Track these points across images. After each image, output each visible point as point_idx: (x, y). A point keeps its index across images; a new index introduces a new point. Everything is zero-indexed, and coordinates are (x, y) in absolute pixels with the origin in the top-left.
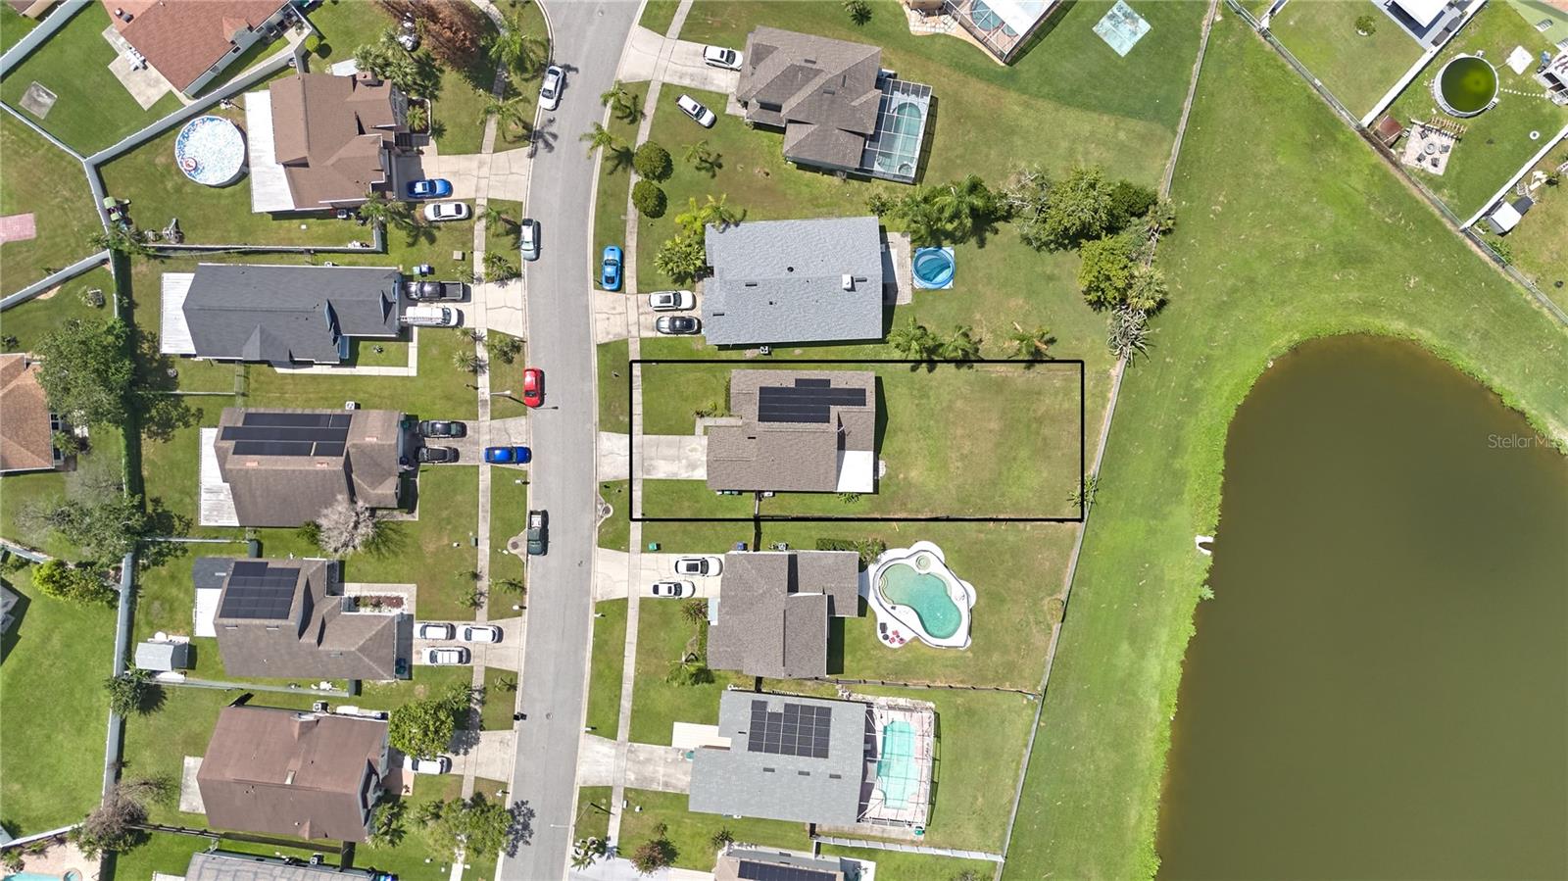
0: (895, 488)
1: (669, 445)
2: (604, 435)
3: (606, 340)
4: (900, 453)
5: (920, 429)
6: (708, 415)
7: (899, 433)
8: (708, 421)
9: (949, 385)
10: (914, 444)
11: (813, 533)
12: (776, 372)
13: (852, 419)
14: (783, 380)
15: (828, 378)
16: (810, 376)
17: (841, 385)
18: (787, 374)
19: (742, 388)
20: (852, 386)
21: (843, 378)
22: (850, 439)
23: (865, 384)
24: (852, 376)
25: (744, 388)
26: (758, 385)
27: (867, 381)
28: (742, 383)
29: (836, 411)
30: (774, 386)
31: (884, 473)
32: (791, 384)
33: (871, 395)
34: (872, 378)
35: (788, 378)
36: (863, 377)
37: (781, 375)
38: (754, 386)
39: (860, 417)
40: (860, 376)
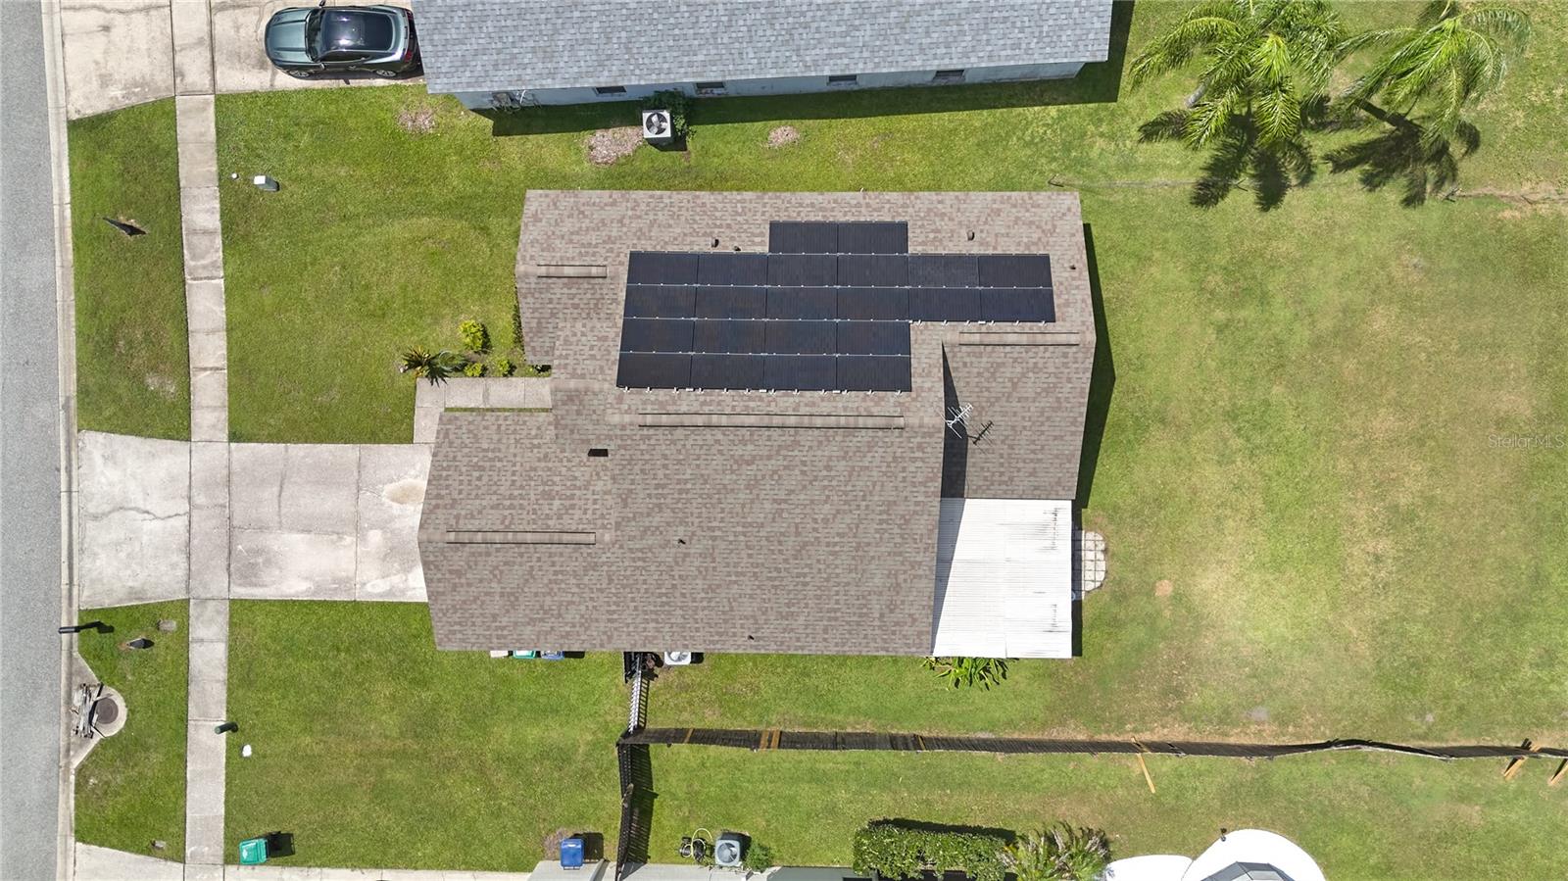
0: (1141, 633)
1: (325, 479)
2: (95, 443)
3: (100, 106)
4: (1159, 503)
5: (1232, 416)
6: (459, 369)
7: (1155, 431)
8: (462, 392)
9: (1342, 251)
10: (1210, 471)
11: (842, 795)
12: (698, 197)
13: (998, 375)
14: (721, 226)
15: (897, 220)
16: (828, 214)
17: (951, 244)
18: (739, 205)
19: (561, 258)
20: (995, 248)
21: (956, 219)
22: (983, 455)
23: (1044, 240)
24: (992, 210)
25: (568, 259)
26: (625, 247)
27: (1049, 227)
28: (563, 237)
29: (934, 342)
30: (686, 249)
31: (1101, 576)
32: (754, 243)
33: (1074, 279)
34: (1068, 218)
35: (742, 222)
36: (1035, 214)
37: (716, 209)
38: (611, 250)
39: (1031, 365)
40: (1023, 210)
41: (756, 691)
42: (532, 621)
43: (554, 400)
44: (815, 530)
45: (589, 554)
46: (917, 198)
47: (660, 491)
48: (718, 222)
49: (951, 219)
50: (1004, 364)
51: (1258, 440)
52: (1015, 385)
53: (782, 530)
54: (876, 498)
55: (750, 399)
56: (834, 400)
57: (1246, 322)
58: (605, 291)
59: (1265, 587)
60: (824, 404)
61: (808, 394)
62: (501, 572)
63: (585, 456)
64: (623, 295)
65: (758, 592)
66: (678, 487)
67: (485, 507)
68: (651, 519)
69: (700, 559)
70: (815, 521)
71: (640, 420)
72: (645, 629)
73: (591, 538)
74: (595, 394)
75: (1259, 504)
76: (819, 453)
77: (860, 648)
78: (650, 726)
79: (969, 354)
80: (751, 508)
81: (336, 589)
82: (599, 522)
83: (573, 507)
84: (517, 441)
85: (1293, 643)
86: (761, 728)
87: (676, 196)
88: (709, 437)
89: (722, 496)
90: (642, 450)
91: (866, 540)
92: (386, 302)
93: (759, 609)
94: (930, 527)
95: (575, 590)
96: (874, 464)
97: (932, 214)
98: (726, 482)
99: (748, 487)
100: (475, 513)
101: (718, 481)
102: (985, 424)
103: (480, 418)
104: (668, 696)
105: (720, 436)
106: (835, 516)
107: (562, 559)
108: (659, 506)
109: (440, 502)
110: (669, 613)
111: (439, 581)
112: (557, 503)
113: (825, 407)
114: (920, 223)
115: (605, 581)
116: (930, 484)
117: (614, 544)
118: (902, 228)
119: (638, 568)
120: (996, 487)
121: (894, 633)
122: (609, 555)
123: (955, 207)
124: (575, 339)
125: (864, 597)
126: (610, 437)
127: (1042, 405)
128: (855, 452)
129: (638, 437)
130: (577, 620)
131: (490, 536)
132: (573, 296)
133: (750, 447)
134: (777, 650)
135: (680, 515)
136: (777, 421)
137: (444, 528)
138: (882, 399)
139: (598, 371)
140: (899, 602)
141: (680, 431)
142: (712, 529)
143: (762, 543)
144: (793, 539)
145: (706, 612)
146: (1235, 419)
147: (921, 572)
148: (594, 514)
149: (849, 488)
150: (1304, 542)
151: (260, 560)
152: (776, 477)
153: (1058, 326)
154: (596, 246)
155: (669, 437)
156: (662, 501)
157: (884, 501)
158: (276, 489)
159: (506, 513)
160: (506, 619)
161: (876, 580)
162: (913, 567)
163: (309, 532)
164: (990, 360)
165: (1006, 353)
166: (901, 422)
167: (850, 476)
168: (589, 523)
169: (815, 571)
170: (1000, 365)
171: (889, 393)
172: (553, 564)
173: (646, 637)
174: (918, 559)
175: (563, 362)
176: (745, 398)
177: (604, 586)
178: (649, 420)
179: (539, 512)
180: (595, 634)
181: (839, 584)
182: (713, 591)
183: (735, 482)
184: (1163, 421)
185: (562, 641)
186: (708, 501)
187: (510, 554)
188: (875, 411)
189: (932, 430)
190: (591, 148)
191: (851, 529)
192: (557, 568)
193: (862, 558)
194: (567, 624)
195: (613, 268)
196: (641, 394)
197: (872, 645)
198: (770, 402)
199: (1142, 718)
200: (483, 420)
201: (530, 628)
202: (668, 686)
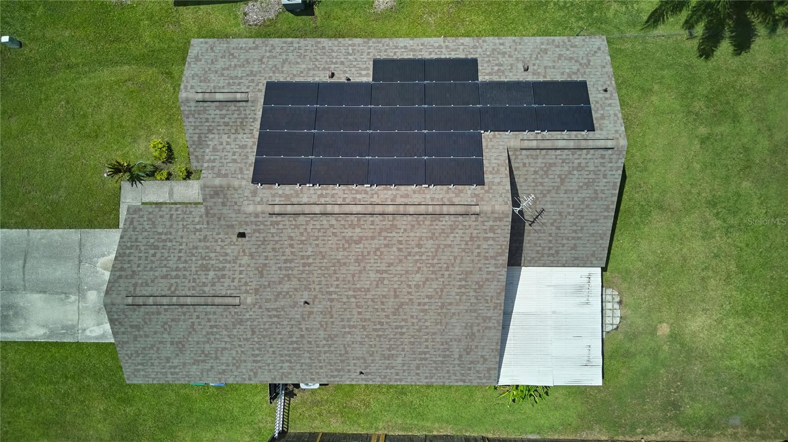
1: (56, 255)
4: (659, 267)
8: (154, 191)
10: (697, 244)
12: (319, 42)
13: (550, 172)
14: (336, 63)
15: (470, 57)
16: (417, 54)
17: (511, 74)
18: (350, 48)
19: (214, 87)
20: (545, 77)
21: (514, 57)
22: (536, 235)
23: (582, 71)
24: (541, 50)
25: (219, 88)
26: (263, 78)
27: (585, 61)
28: (216, 72)
29: (501, 147)
30: (310, 79)
31: (617, 321)
32: (361, 75)
33: (606, 99)
34: (599, 55)
35: (352, 59)
36: (574, 52)
37: (333, 51)
38: (252, 81)
39: (576, 165)
40: (564, 49)
41: (367, 405)
42: (196, 362)
43: (204, 195)
44: (409, 293)
45: (236, 313)
46: (484, 41)
47: (288, 265)
48: (334, 60)
49: (510, 56)
50: (554, 164)
51: (732, 221)
52: (562, 181)
53: (384, 293)
54: (457, 269)
55: (357, 192)
56: (424, 193)
57: (722, 135)
58: (248, 112)
59: (738, 329)
60: (416, 195)
61: (403, 188)
62: (170, 327)
63: (234, 237)
64: (259, 114)
65: (366, 340)
66: (303, 261)
67: (156, 277)
68: (281, 286)
69: (321, 316)
70: (409, 286)
71: (269, 209)
72: (282, 368)
73: (237, 301)
74: (235, 189)
75: (733, 268)
76: (412, 234)
77: (443, 380)
78: (291, 431)
79: (527, 156)
80: (359, 277)
81: (64, 334)
82: (243, 288)
83: (224, 276)
84: (184, 227)
85: (759, 369)
86: (371, 432)
87: (303, 42)
88: (325, 222)
89: (337, 268)
90: (273, 233)
91: (448, 301)
92: (99, 127)
93: (368, 352)
94: (498, 291)
95: (227, 339)
96: (455, 243)
97: (496, 53)
98: (340, 257)
99: (357, 261)
100: (149, 282)
101: (333, 257)
102: (539, 210)
103: (157, 210)
104: (304, 409)
105: (333, 222)
106: (424, 283)
107: (216, 317)
108: (288, 276)
109: (123, 273)
110: (299, 356)
111: (124, 333)
112: (212, 274)
113: (417, 198)
114: (487, 59)
115: (249, 333)
116: (499, 258)
117: (254, 305)
118: (474, 62)
119: (274, 323)
120: (546, 258)
121: (470, 369)
122: (251, 313)
123: (513, 47)
124: (221, 147)
125: (447, 343)
126: (247, 223)
127: (583, 195)
128: (440, 233)
129: (269, 223)
130: (230, 361)
131: (159, 300)
132: (223, 117)
133: (358, 230)
134: (382, 382)
135: (305, 283)
136: (378, 209)
137: (124, 293)
138: (461, 191)
139: (238, 172)
140: (473, 347)
141: (302, 218)
142: (330, 293)
143: (369, 303)
144: (393, 300)
145: (327, 355)
146: (715, 205)
147: (491, 325)
148: (240, 282)
149: (435, 261)
150: (766, 295)
151: (11, 313)
152: (378, 253)
153: (597, 134)
154: (241, 78)
155: (294, 223)
156: (290, 272)
157: (462, 272)
158: (21, 262)
159: (173, 281)
160: (177, 361)
161: (456, 331)
162: (485, 321)
163: (45, 292)
164: (544, 161)
165: (556, 156)
166: (477, 209)
167: (436, 252)
168: (236, 289)
169: (409, 324)
170: (551, 165)
171: (467, 187)
172: (209, 320)
173: (283, 373)
174: (489, 315)
175: (210, 164)
176: (354, 192)
177: (249, 336)
178: (277, 209)
179: (198, 281)
180: (244, 371)
181: (428, 334)
182: (332, 339)
183: (347, 257)
184: (661, 208)
185: (220, 376)
186: (326, 272)
187: (176, 313)
188: (456, 200)
189: (501, 216)
190: (245, 14)
191: (437, 293)
192: (213, 323)
193: (445, 315)
194: (222, 364)
195: (253, 94)
196: (271, 188)
197: (453, 377)
198: (373, 194)
199: (649, 423)
200: (160, 211)
201: (195, 367)
202: (304, 402)
